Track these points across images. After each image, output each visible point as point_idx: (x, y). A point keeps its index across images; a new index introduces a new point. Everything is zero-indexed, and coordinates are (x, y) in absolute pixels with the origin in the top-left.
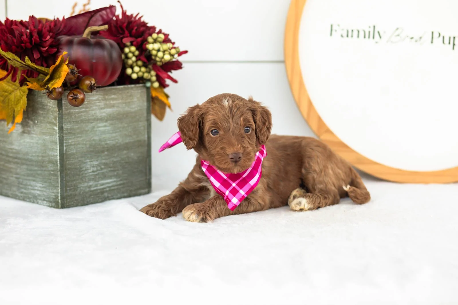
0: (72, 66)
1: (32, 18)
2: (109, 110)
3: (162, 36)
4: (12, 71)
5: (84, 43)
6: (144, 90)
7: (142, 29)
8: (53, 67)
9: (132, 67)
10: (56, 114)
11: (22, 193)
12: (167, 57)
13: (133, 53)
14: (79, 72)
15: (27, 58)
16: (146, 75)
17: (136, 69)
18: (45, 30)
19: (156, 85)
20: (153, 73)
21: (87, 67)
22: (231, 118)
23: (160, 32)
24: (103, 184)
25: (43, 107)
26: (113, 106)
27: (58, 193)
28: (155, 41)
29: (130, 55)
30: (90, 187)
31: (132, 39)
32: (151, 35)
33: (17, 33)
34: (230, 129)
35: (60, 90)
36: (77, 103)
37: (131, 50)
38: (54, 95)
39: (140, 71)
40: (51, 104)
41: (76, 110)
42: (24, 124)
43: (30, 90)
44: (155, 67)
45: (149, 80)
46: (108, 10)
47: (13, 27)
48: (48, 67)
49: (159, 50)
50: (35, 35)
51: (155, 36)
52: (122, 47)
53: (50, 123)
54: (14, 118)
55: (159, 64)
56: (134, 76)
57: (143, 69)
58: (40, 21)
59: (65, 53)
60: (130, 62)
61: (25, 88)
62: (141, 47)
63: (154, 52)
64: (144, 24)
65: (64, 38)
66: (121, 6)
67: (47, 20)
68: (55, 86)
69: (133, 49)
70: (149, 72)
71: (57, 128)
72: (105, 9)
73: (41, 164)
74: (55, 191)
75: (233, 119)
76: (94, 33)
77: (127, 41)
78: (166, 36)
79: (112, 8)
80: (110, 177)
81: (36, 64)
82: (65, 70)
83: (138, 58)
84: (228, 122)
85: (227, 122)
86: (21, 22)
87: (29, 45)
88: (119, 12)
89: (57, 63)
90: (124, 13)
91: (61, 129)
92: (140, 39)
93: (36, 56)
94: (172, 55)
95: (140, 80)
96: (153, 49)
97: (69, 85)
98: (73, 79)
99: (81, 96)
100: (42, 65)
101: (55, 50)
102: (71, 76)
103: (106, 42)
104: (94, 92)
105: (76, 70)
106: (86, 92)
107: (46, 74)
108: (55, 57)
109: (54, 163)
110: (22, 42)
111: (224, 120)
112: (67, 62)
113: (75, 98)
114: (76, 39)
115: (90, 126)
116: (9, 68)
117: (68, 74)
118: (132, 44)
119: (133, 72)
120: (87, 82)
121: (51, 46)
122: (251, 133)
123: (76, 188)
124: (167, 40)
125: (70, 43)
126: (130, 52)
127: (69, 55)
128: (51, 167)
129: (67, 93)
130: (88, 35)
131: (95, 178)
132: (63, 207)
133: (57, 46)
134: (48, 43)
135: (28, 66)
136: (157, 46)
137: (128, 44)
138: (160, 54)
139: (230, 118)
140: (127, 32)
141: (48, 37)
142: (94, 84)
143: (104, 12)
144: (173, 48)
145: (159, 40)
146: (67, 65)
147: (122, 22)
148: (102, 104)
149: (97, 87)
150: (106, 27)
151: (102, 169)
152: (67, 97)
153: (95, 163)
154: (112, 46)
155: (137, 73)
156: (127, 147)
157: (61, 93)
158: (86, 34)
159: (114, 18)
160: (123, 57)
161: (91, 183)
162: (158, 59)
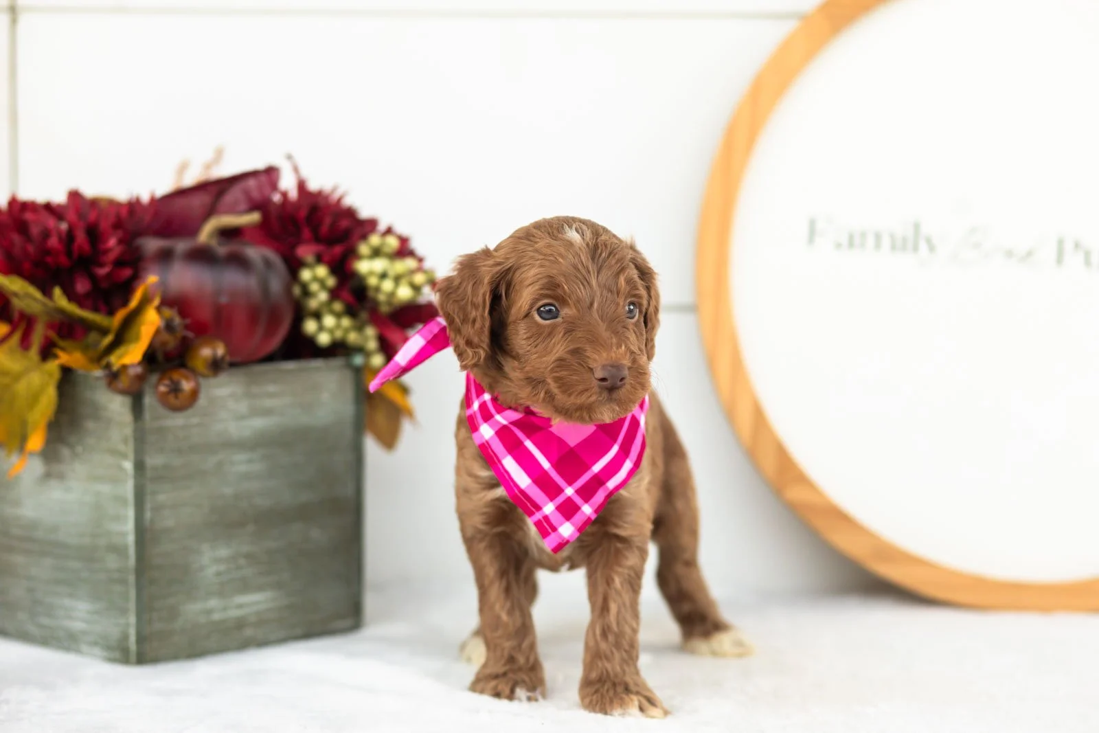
0: (168, 312)
1: (74, 196)
2: (259, 423)
3: (392, 242)
4: (23, 324)
5: (202, 256)
6: (348, 376)
7: (344, 223)
8: (121, 314)
9: (317, 316)
10: (129, 431)
11: (41, 626)
12: (404, 293)
13: (322, 282)
14: (187, 327)
15: (57, 292)
16: (353, 337)
17: (329, 321)
18: (104, 225)
19: (377, 359)
20: (371, 332)
21: (205, 314)
22: (594, 273)
23: (389, 231)
24: (240, 606)
25: (97, 412)
26: (267, 412)
27: (128, 625)
28: (376, 253)
29: (314, 287)
30: (209, 612)
31: (320, 248)
32: (364, 237)
33: (35, 230)
34: (592, 304)
35: (139, 370)
36: (180, 402)
37: (316, 276)
38: (124, 382)
39: (338, 326)
40: (116, 406)
41: (177, 421)
42: (49, 454)
43: (66, 371)
44: (376, 318)
45: (360, 350)
46: (263, 178)
47: (28, 216)
48: (111, 313)
49: (383, 276)
50: (81, 236)
51: (375, 240)
52: (294, 266)
53: (114, 452)
54: (23, 439)
55: (384, 309)
56: (324, 339)
57: (346, 322)
58: (94, 203)
59: (152, 279)
60: (313, 304)
61: (53, 366)
62: (342, 268)
63: (373, 281)
64: (350, 213)
65: (152, 245)
66: (296, 170)
67: (112, 203)
68: (127, 360)
69: (322, 271)
70: (360, 328)
71: (128, 465)
72: (254, 174)
73: (89, 555)
74: (122, 621)
75: (598, 276)
76: (229, 234)
77: (306, 252)
78: (404, 241)
79: (271, 173)
80: (260, 588)
81: (81, 305)
82: (151, 321)
83: (334, 294)
84: (585, 283)
85: (582, 284)
86: (48, 207)
87: (63, 260)
88: (287, 183)
89: (134, 303)
90: (301, 186)
91: (139, 466)
92: (338, 249)
93: (82, 286)
94: (416, 288)
95: (338, 349)
96: (371, 273)
97: (160, 357)
98: (171, 342)
99: (187, 386)
100: (96, 309)
101: (127, 273)
102: (166, 337)
103: (255, 253)
104: (223, 377)
105: (177, 320)
106: (204, 376)
107: (104, 332)
108: (126, 289)
109: (119, 550)
110: (47, 252)
111: (577, 277)
112: (157, 302)
113: (175, 389)
114: (181, 246)
115: (212, 460)
116: (16, 316)
117: (157, 332)
118: (320, 259)
119: (321, 328)
120: (206, 352)
121: (119, 263)
123: (173, 613)
124: (404, 250)
125: (165, 256)
126: (315, 279)
127: (162, 284)
128: (112, 562)
129: (154, 378)
130: (212, 235)
131: (223, 590)
132: (142, 659)
133: (133, 263)
134: (112, 256)
135: (61, 311)
136: (379, 265)
137: (310, 258)
138: (387, 285)
139: (591, 273)
140: (306, 233)
141: (112, 242)
142: (223, 358)
143: (251, 183)
144: (420, 269)
145: (387, 250)
146: (158, 309)
147: (297, 205)
148: (243, 407)
149: (233, 365)
150: (254, 217)
151: (239, 568)
152: (156, 386)
153: (223, 552)
154: (268, 264)
155: (331, 331)
156: (303, 513)
157: (141, 378)
158: (206, 233)
159: (277, 198)
160: (297, 291)
161: (213, 603)
162: (382, 298)
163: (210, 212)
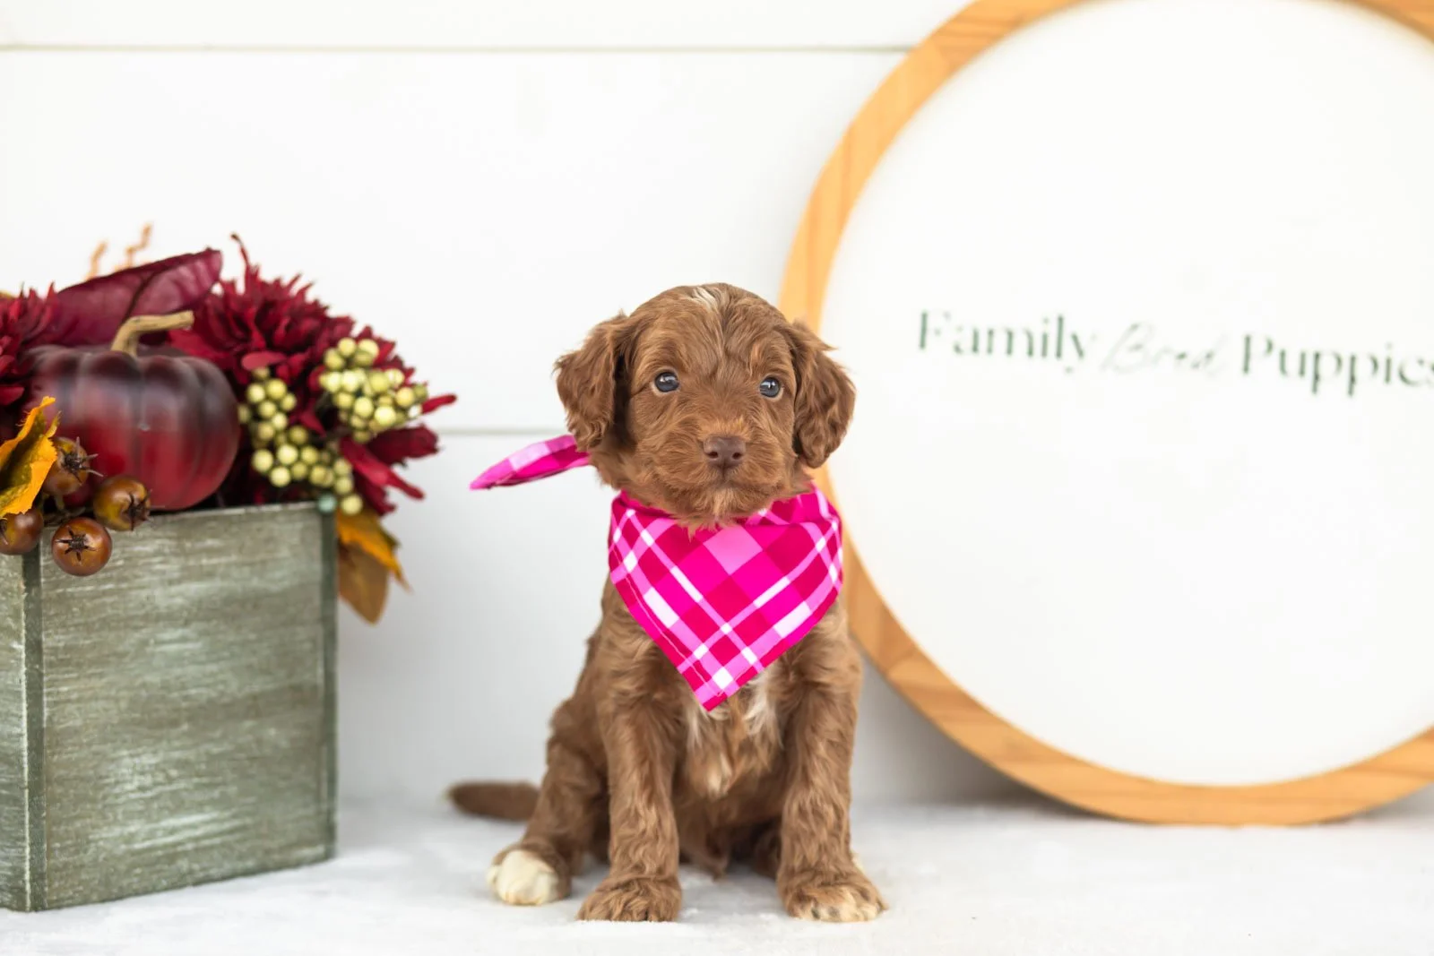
0: (67, 444)
2: (195, 588)
3: (370, 349)
5: (116, 369)
6: (315, 523)
7: (309, 324)
8: (10, 445)
9: (272, 447)
10: (20, 600)
12: (386, 416)
13: (278, 403)
14: (93, 464)
16: (318, 475)
17: (287, 454)
19: (352, 505)
20: (343, 467)
21: (122, 447)
22: (722, 341)
23: (367, 334)
24: (173, 831)
26: (209, 574)
27: (22, 859)
28: (349, 364)
29: (268, 409)
30: (130, 839)
31: (274, 358)
32: (333, 344)
36: (80, 563)
37: (271, 394)
38: (11, 538)
39: (299, 459)
40: (4, 568)
41: (86, 586)
44: (349, 448)
45: (330, 491)
46: (200, 265)
49: (359, 393)
51: (346, 346)
52: (240, 382)
55: (361, 437)
56: (280, 477)
57: (309, 455)
59: (48, 400)
60: (266, 431)
62: (304, 385)
63: (344, 401)
64: (317, 311)
65: (50, 354)
66: (244, 253)
68: (13, 509)
69: (277, 388)
70: (329, 465)
71: (20, 647)
72: (188, 259)
74: (13, 852)
76: (152, 339)
77: (257, 364)
78: (385, 346)
79: (210, 258)
80: (199, 807)
82: (45, 457)
83: (294, 418)
88: (232, 271)
89: (23, 434)
90: (251, 276)
91: (35, 648)
92: (299, 358)
94: (400, 409)
95: (300, 490)
96: (342, 390)
97: (60, 503)
98: (74, 484)
99: (93, 542)
101: (18, 391)
102: (66, 476)
103: (186, 365)
104: (144, 530)
105: (81, 454)
106: (115, 528)
108: (16, 414)
109: (10, 760)
112: (53, 431)
113: (78, 547)
114: (88, 356)
115: (134, 638)
117: (53, 470)
118: (274, 374)
119: (277, 464)
120: (121, 496)
121: (5, 380)
122: (781, 401)
123: (82, 843)
124: (386, 359)
125: (67, 370)
126: (268, 398)
127: (63, 407)
129: (52, 530)
130: (128, 343)
131: (148, 811)
132: (39, 905)
133: (25, 379)
136: (352, 379)
137: (262, 372)
138: (364, 406)
139: (719, 340)
140: (257, 337)
142: (142, 502)
143: (184, 271)
144: (405, 384)
145: (362, 359)
146: (54, 439)
147: (245, 302)
148: (173, 567)
149: (155, 513)
150: (187, 317)
151: (170, 780)
152: (53, 543)
153: (148, 760)
154: (203, 377)
155: (289, 467)
156: (255, 707)
157: (34, 532)
158: (122, 341)
159: (217, 289)
160: (244, 414)
161: (134, 827)
162: (356, 422)
163: (131, 310)
